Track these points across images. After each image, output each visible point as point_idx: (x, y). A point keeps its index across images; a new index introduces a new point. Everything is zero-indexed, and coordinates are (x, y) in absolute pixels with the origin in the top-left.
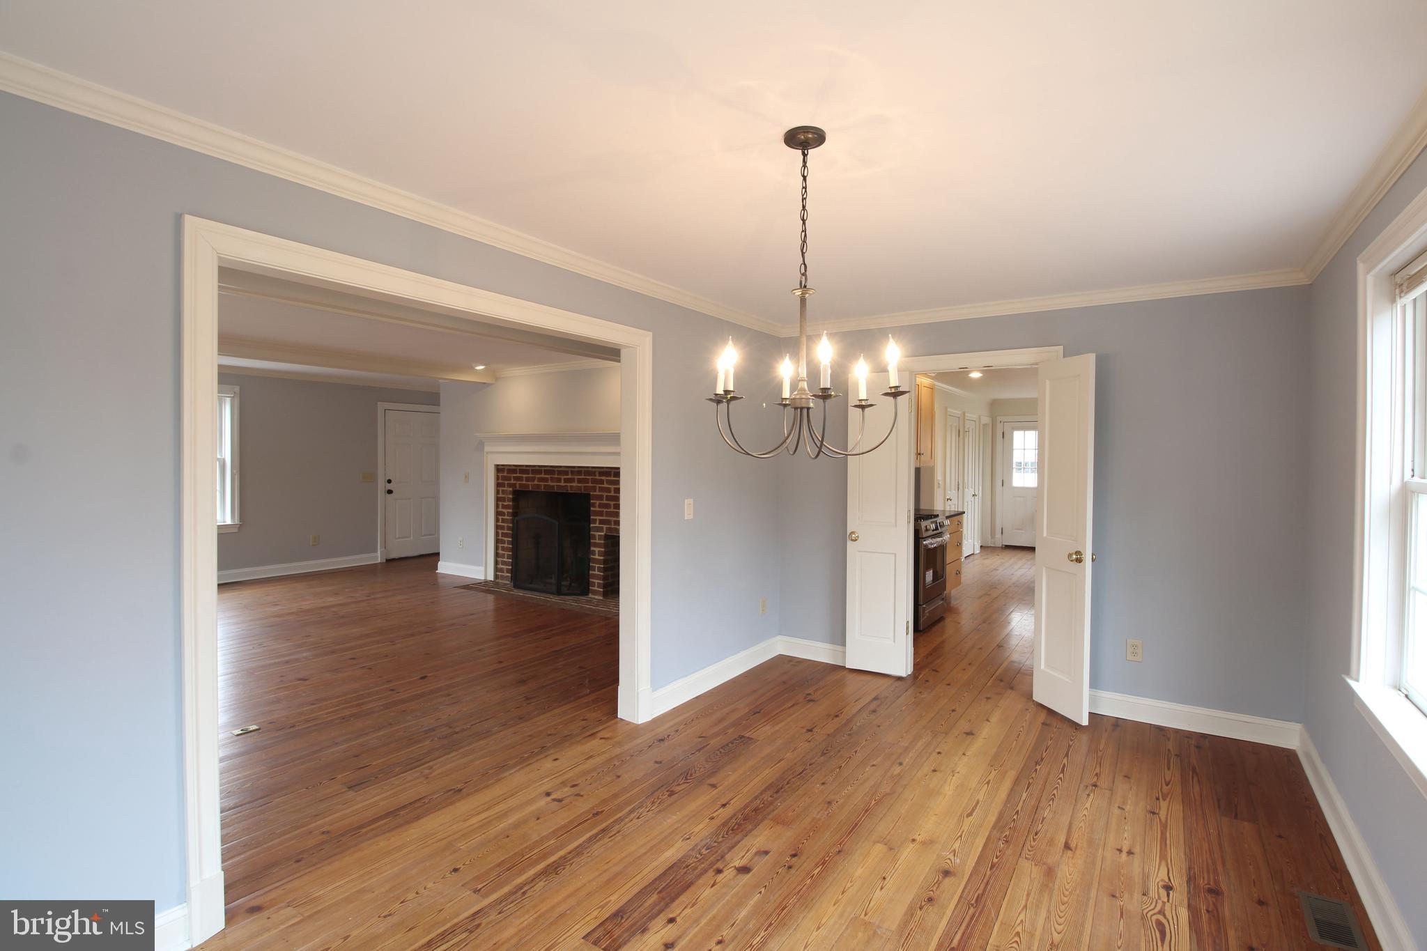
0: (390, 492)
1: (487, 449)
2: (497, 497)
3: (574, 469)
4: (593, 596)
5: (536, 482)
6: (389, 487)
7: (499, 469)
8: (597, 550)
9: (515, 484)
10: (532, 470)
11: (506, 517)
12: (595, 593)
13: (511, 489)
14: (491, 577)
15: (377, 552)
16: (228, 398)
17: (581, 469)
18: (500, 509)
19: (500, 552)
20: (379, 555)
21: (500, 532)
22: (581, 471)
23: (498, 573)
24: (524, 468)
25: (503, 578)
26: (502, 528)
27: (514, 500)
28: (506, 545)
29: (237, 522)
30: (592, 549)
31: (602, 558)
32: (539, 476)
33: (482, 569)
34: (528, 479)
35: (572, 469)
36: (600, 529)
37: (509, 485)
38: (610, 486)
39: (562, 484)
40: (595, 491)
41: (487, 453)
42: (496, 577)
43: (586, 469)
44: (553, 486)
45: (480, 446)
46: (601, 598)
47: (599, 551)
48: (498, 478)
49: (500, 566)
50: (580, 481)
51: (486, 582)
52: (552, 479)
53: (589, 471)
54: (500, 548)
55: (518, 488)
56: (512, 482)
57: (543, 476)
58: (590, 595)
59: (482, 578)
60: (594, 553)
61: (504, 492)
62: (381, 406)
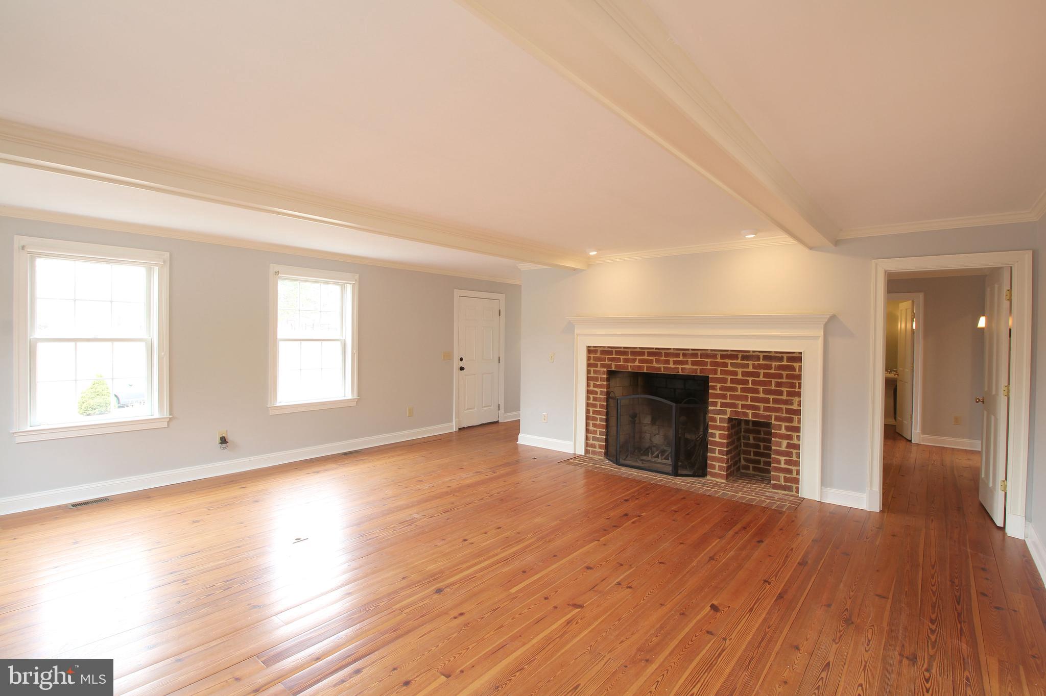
0: (462, 369)
1: (577, 331)
2: (588, 377)
3: (687, 352)
4: (711, 478)
5: (637, 363)
6: (462, 364)
7: (591, 350)
8: (717, 433)
9: (610, 366)
10: (631, 352)
11: (598, 396)
12: (715, 475)
13: (605, 370)
14: (581, 451)
15: (452, 421)
16: (349, 285)
17: (697, 352)
18: (591, 388)
19: (591, 428)
20: (454, 424)
21: (591, 409)
22: (697, 353)
23: (589, 448)
24: (622, 350)
25: (594, 453)
26: (594, 406)
27: (608, 380)
28: (598, 422)
29: (356, 397)
30: (710, 431)
31: (725, 441)
32: (640, 358)
33: (572, 443)
34: (626, 361)
35: (684, 352)
36: (719, 412)
37: (603, 366)
38: (737, 370)
39: (671, 365)
40: (716, 374)
41: (577, 335)
42: (587, 451)
43: (702, 352)
44: (660, 368)
45: (570, 328)
46: (724, 481)
47: (720, 434)
48: (589, 359)
49: (591, 442)
50: (693, 363)
51: (576, 457)
52: (658, 361)
53: (706, 354)
54: (591, 425)
55: (613, 368)
56: (607, 362)
57: (646, 357)
58: (708, 477)
59: (572, 452)
60: (713, 435)
61: (595, 372)
62: (457, 293)
